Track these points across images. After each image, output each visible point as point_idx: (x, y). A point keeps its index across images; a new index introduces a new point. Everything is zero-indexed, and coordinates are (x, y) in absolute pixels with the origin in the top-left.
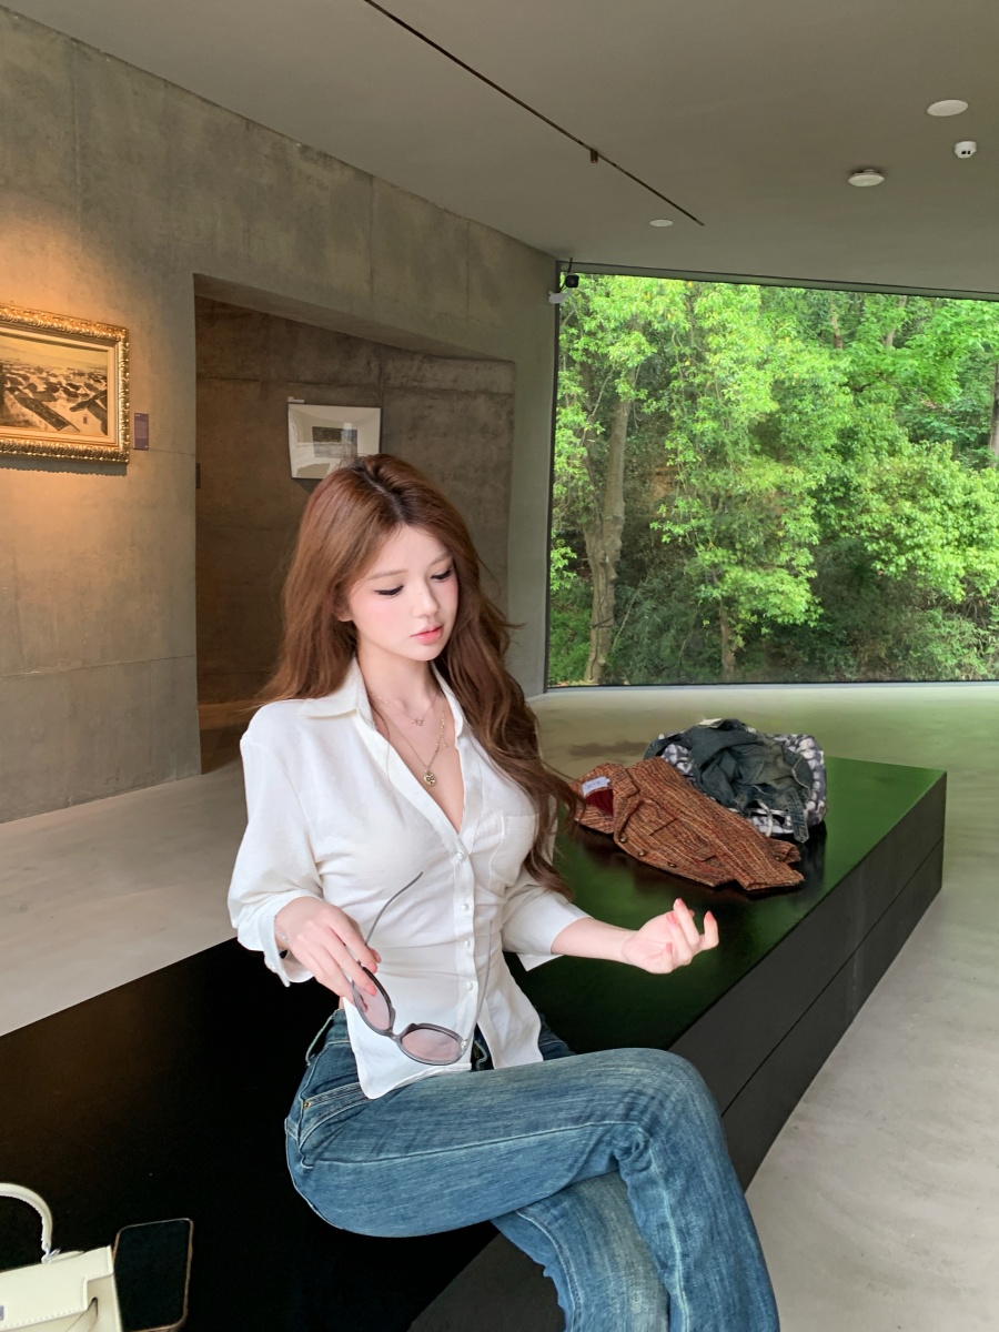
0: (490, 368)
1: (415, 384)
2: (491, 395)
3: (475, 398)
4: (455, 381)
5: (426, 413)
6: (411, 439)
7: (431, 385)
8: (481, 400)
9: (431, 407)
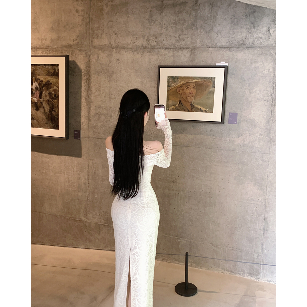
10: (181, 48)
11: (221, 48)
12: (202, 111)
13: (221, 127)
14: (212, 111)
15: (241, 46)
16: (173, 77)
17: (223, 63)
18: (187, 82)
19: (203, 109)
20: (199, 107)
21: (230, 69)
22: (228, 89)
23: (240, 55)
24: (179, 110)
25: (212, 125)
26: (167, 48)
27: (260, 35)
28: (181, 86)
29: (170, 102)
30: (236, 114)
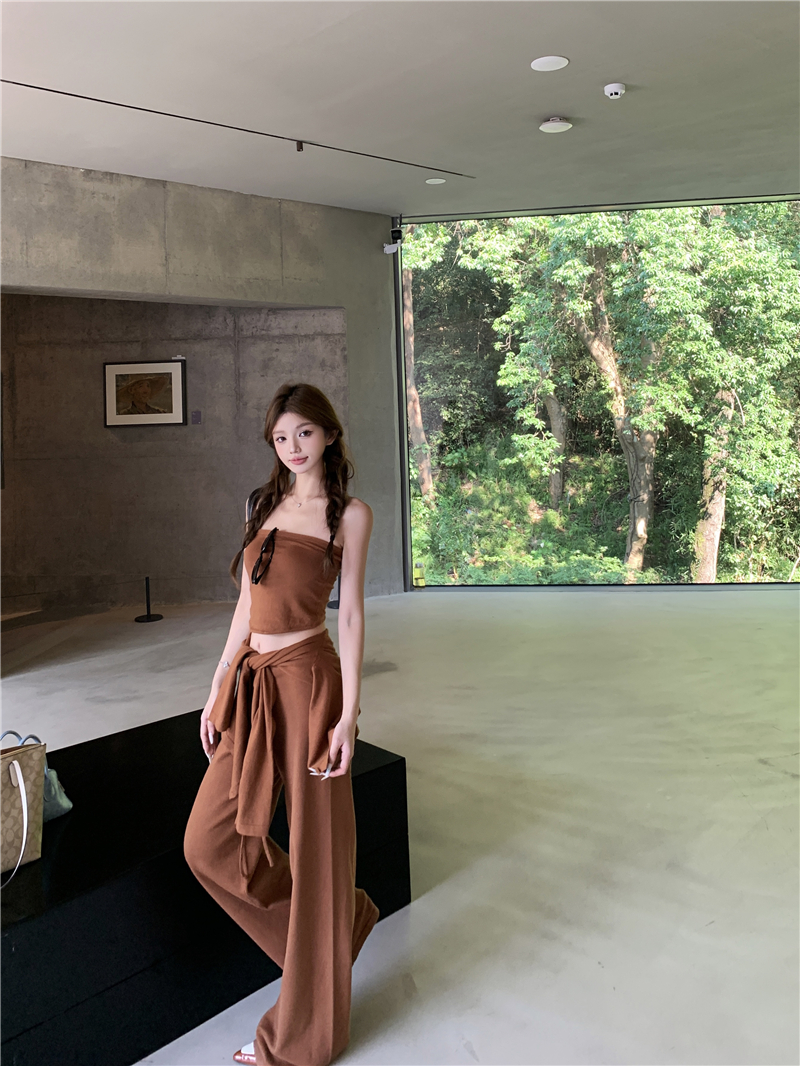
0: (324, 314)
1: (264, 332)
2: (327, 336)
3: (313, 339)
4: (296, 327)
5: (274, 355)
6: (263, 376)
7: (276, 332)
8: (318, 341)
9: (277, 350)
10: (130, 342)
11: (176, 340)
12: (160, 412)
13: (185, 428)
14: (171, 412)
15: (198, 337)
16: (121, 375)
17: (179, 357)
18: (140, 379)
19: (161, 410)
20: (157, 408)
21: (188, 362)
22: (188, 385)
23: (197, 347)
24: (132, 413)
25: (174, 427)
26: (112, 342)
27: (217, 326)
28: (133, 385)
29: (121, 405)
30: (200, 413)
